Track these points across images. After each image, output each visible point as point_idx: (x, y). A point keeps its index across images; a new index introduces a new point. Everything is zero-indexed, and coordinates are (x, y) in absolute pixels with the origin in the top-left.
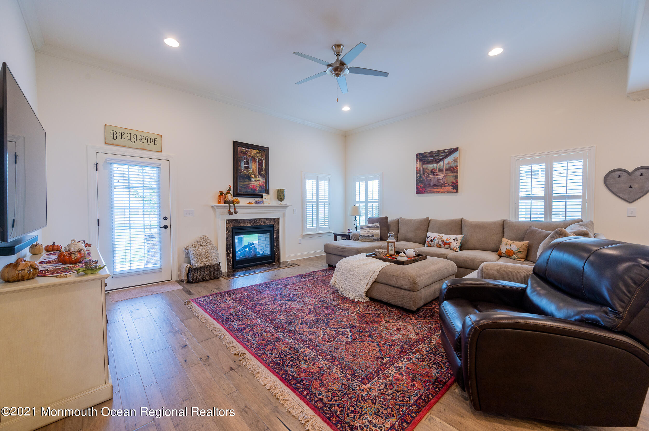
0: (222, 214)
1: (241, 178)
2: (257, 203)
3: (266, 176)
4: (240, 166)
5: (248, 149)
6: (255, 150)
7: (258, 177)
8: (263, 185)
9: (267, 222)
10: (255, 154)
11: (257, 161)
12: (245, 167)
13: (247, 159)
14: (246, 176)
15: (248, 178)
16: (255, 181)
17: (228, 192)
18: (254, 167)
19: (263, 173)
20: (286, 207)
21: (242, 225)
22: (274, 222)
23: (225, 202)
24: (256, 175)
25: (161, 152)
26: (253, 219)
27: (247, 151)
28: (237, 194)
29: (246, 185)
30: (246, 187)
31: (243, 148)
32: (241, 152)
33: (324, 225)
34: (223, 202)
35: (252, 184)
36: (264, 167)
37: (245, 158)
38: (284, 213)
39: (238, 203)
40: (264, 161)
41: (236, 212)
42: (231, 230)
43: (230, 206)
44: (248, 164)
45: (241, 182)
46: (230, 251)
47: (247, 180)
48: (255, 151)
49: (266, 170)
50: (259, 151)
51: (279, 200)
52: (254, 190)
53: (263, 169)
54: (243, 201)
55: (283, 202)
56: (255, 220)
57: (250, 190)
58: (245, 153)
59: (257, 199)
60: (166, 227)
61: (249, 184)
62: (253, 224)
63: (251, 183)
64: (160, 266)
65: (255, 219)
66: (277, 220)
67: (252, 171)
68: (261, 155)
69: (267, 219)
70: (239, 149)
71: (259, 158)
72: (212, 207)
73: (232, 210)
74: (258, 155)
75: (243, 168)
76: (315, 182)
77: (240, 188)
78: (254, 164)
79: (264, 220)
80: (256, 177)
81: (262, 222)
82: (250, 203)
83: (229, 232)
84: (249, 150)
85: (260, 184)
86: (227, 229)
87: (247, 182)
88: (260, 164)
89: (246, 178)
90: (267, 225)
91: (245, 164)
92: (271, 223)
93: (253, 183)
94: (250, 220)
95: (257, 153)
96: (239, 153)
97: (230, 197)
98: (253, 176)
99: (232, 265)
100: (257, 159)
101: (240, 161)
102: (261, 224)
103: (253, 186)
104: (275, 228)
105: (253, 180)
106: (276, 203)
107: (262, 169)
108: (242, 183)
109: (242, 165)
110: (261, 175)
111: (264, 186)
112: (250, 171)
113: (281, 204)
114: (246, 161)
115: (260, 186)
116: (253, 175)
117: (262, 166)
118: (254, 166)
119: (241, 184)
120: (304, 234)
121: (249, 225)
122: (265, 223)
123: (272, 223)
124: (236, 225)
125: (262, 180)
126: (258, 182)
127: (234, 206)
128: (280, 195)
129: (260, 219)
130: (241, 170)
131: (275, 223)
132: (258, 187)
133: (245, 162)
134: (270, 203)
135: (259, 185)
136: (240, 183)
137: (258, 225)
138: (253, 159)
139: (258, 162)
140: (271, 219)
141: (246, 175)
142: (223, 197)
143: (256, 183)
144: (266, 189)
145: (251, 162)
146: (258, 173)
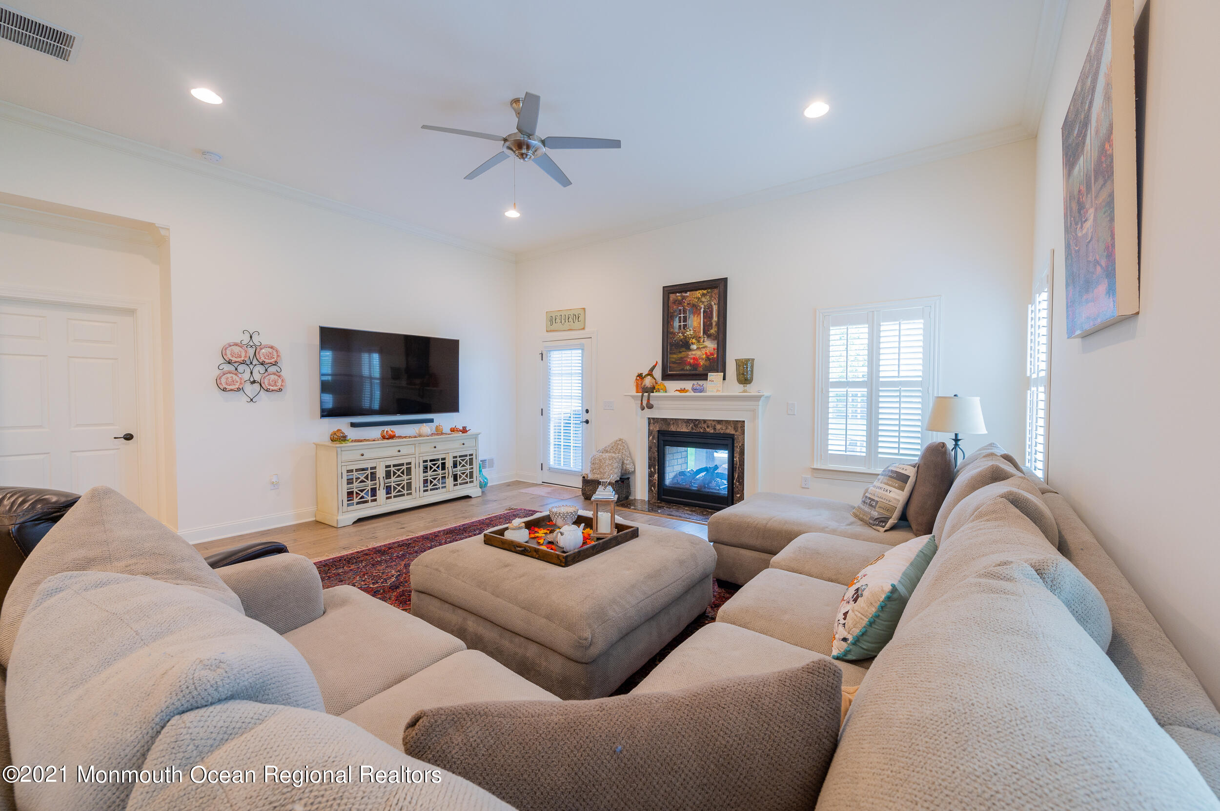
1: (673, 347)
2: (695, 390)
3: (721, 338)
4: (673, 328)
5: (686, 292)
6: (698, 292)
7: (704, 342)
8: (712, 354)
9: (718, 427)
10: (699, 298)
11: (702, 310)
12: (680, 326)
14: (681, 343)
15: (685, 345)
16: (698, 348)
17: (650, 374)
18: (695, 324)
19: (713, 331)
20: (757, 398)
21: (673, 428)
22: (736, 429)
24: (700, 338)
25: (584, 329)
26: (692, 420)
27: (684, 298)
28: (666, 376)
29: (681, 358)
30: (682, 362)
31: (678, 294)
32: (676, 302)
33: (896, 451)
35: (692, 354)
36: (715, 318)
37: (680, 310)
38: (754, 411)
39: (664, 391)
40: (715, 308)
41: (649, 406)
42: (656, 436)
44: (685, 319)
45: (674, 353)
46: (654, 469)
47: (684, 349)
48: (698, 294)
49: (718, 324)
50: (705, 292)
51: (742, 382)
52: (695, 366)
53: (714, 324)
54: (673, 386)
55: (752, 389)
56: (696, 422)
57: (688, 367)
58: (680, 303)
59: (696, 383)
60: (587, 422)
61: (687, 356)
62: (692, 428)
63: (690, 353)
64: (582, 469)
65: (696, 420)
66: (739, 425)
67: (692, 332)
68: (711, 297)
69: (719, 422)
70: (672, 297)
71: (706, 304)
72: (631, 397)
74: (703, 299)
75: (676, 330)
76: (863, 330)
77: (672, 365)
78: (696, 318)
79: (713, 423)
80: (699, 342)
81: (708, 427)
82: (683, 390)
83: (653, 438)
84: (688, 294)
85: (706, 353)
86: (650, 433)
87: (683, 353)
88: (708, 315)
89: (682, 346)
90: (720, 433)
91: (680, 322)
92: (728, 431)
93: (694, 353)
94: (688, 421)
95: (704, 295)
96: (670, 305)
97: (649, 381)
98: (694, 341)
99: (656, 493)
100: (703, 306)
101: (673, 317)
102: (708, 430)
103: (694, 358)
104: (735, 442)
105: (694, 347)
106: (733, 388)
107: (712, 325)
108: (675, 356)
109: (676, 324)
110: (709, 336)
111: (715, 356)
112: (688, 333)
113: (745, 391)
114: (682, 315)
115: (707, 357)
116: (693, 338)
117: (712, 317)
118: (696, 322)
119: (673, 358)
120: (816, 466)
121: (684, 429)
122: (715, 429)
123: (730, 431)
124: (664, 428)
125: (710, 345)
126: (704, 351)
127: (649, 395)
128: (746, 372)
129: (705, 421)
130: (675, 334)
131: (736, 431)
132: (702, 359)
133: (680, 317)
134: (720, 389)
135: (704, 356)
136: (672, 356)
137: (702, 431)
138: (695, 308)
139: (704, 312)
140: (727, 422)
141: (681, 341)
143: (699, 353)
144: (718, 363)
145: (691, 316)
146: (704, 333)
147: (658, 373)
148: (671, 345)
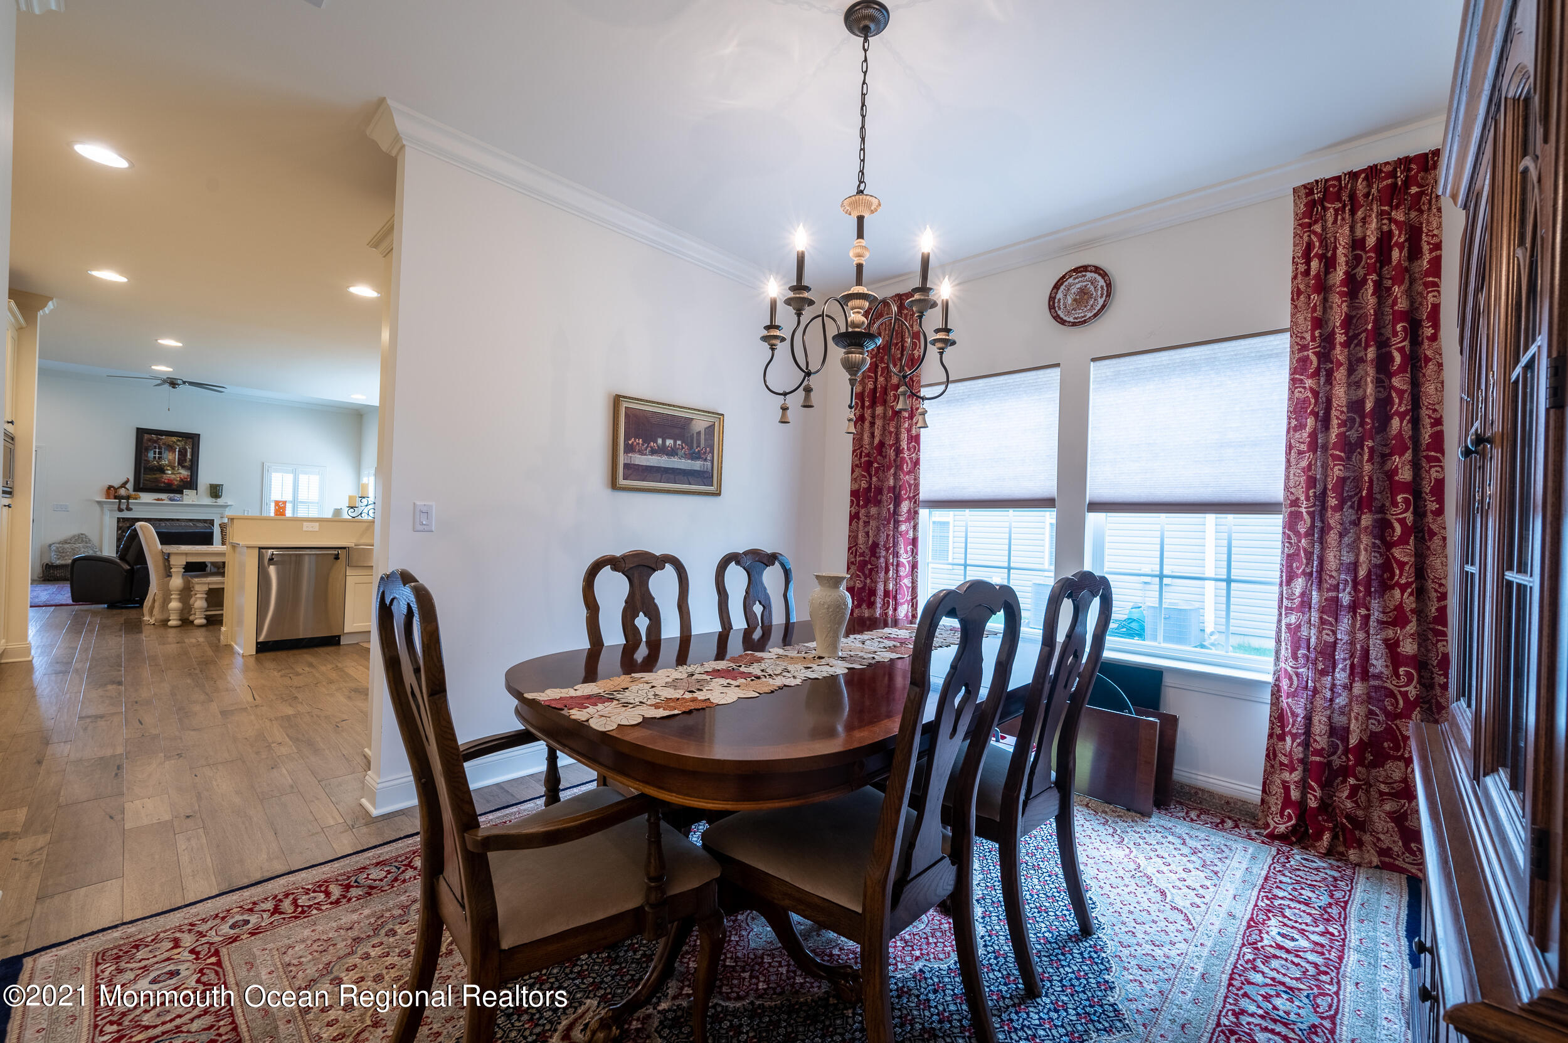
0: (111, 511)
1: (148, 470)
2: (171, 500)
3: (193, 467)
4: (147, 456)
5: (162, 436)
7: (178, 470)
8: (185, 478)
10: (175, 442)
11: (177, 450)
12: (155, 457)
13: (160, 448)
14: (156, 468)
15: (161, 470)
16: (172, 473)
17: (124, 485)
18: (170, 458)
19: (187, 464)
20: (225, 507)
22: (204, 524)
23: (115, 498)
24: (174, 467)
27: (158, 439)
28: (138, 488)
29: (154, 477)
30: (157, 480)
31: (154, 436)
32: (150, 440)
34: (112, 496)
35: (166, 477)
36: (189, 456)
37: (156, 447)
38: (221, 514)
39: (136, 499)
40: (189, 451)
41: (129, 509)
43: (120, 502)
44: (160, 453)
45: (149, 474)
47: (158, 472)
48: (174, 439)
49: (191, 460)
50: (181, 439)
51: (212, 497)
52: (170, 484)
53: (188, 460)
54: (147, 498)
55: (220, 501)
57: (162, 485)
58: (155, 442)
59: (172, 495)
61: (161, 477)
63: (164, 476)
66: (209, 522)
67: (167, 462)
68: (186, 443)
70: (146, 436)
71: (181, 446)
72: (99, 502)
73: (124, 507)
74: (179, 443)
75: (151, 459)
76: (289, 477)
77: (145, 482)
78: (171, 454)
80: (173, 469)
82: (158, 500)
84: (164, 437)
85: (180, 477)
86: (119, 528)
87: (158, 475)
88: (183, 453)
89: (157, 470)
91: (155, 453)
93: (168, 476)
95: (179, 440)
96: (144, 441)
97: (123, 492)
98: (168, 468)
100: (178, 447)
101: (147, 450)
103: (168, 479)
104: (204, 531)
105: (169, 472)
106: (208, 501)
107: (185, 460)
108: (150, 476)
109: (151, 455)
110: (183, 467)
111: (188, 479)
112: (163, 462)
113: (214, 502)
114: (158, 450)
115: (181, 479)
116: (168, 466)
117: (186, 455)
125: (185, 472)
126: (178, 476)
127: (128, 503)
128: (215, 491)
130: (149, 461)
131: (205, 526)
132: (177, 480)
133: (155, 451)
134: (195, 500)
136: (145, 476)
138: (171, 448)
139: (179, 451)
140: (198, 520)
141: (156, 466)
142: (112, 491)
143: (173, 476)
144: (191, 484)
145: (167, 452)
146: (179, 464)
147: (130, 486)
148: (145, 468)
